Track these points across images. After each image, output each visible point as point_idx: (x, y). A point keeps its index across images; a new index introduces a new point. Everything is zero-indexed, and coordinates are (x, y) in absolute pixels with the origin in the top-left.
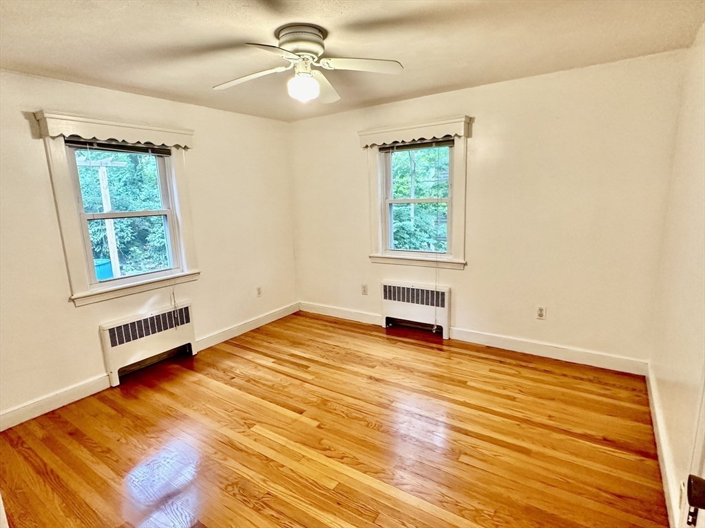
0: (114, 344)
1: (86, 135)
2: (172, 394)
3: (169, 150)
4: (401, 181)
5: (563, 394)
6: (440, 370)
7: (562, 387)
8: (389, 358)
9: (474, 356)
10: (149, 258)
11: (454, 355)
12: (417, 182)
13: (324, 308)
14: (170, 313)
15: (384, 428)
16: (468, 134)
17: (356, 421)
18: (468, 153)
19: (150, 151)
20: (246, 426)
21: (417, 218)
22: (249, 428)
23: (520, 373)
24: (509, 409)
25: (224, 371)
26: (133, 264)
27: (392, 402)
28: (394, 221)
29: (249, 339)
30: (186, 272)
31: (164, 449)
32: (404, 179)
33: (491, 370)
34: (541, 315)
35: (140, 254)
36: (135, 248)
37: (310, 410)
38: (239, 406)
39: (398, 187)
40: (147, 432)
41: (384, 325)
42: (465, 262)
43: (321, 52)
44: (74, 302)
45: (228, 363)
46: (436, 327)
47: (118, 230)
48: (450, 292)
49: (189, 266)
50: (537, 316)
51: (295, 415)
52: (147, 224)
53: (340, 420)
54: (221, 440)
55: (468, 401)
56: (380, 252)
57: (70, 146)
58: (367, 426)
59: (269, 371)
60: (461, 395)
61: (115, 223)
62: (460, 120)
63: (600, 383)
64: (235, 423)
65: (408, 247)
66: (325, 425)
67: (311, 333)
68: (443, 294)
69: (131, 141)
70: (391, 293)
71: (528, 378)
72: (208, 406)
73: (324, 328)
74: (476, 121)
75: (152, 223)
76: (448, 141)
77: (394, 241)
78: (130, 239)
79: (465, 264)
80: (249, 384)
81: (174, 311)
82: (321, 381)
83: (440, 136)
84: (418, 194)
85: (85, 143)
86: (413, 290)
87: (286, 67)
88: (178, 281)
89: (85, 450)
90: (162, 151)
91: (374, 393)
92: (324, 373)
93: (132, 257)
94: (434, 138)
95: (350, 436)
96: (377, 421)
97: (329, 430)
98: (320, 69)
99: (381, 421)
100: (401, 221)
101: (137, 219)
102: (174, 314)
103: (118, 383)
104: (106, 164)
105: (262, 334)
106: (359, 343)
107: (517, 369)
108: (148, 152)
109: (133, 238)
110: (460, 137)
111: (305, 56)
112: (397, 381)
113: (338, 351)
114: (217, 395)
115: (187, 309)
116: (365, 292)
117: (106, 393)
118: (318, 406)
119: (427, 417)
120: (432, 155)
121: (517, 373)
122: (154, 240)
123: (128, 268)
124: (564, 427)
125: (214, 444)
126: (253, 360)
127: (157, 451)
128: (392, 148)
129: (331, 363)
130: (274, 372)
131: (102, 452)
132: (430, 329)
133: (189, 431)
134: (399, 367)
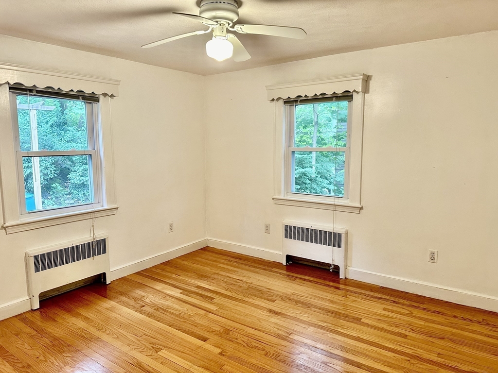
0: (37, 270)
1: (28, 84)
2: (86, 319)
3: (98, 97)
4: (305, 131)
5: (453, 334)
6: (337, 307)
7: (451, 327)
8: (289, 293)
9: (369, 296)
10: (70, 194)
11: (349, 293)
12: (320, 133)
13: (229, 245)
14: (88, 244)
15: (281, 357)
16: (366, 90)
17: (255, 350)
18: (365, 107)
19: (81, 98)
20: (153, 350)
21: (318, 165)
22: (157, 352)
23: (412, 313)
24: (401, 346)
25: (135, 299)
26: (54, 199)
27: (290, 334)
28: (297, 168)
29: (159, 271)
30: (106, 207)
31: (79, 368)
32: (308, 129)
33: (384, 309)
34: (432, 259)
35: (61, 190)
36: (57, 184)
37: (213, 338)
38: (148, 332)
39: (302, 137)
40: (64, 352)
41: (284, 263)
42: (360, 206)
43: (235, 19)
44: (6, 230)
45: (139, 293)
46: (333, 267)
47: (43, 167)
48: (347, 234)
49: (108, 202)
50: (428, 259)
51: (199, 342)
52: (69, 163)
53: (242, 349)
54: (131, 362)
55: (361, 337)
56: (283, 194)
57: (13, 92)
58: (266, 355)
59: (177, 301)
60: (354, 330)
61: (40, 161)
62: (358, 77)
63: (488, 324)
64: (143, 347)
65: (308, 191)
66: (227, 352)
67: (217, 267)
68: (340, 235)
69: (65, 89)
70: (292, 232)
71: (419, 318)
72: (120, 330)
73: (229, 263)
74: (373, 78)
75: (73, 162)
76: (347, 96)
77: (295, 186)
78: (53, 176)
79: (361, 208)
80: (158, 312)
81: (92, 242)
82: (225, 312)
83: (339, 91)
84: (321, 144)
85: (26, 90)
86: (312, 230)
87: (206, 31)
88: (98, 214)
89: (7, 364)
90: (91, 99)
91: (273, 325)
92: (227, 304)
93: (54, 193)
94: (334, 93)
95: (249, 363)
96: (275, 351)
97: (230, 358)
98: (234, 33)
99: (280, 351)
100: (303, 168)
101: (60, 158)
102: (92, 245)
103: (38, 307)
104: (37, 107)
105: (171, 267)
106: (260, 278)
107: (410, 309)
108: (79, 99)
109: (56, 175)
110: (358, 93)
111: (222, 22)
112: (295, 315)
113: (241, 285)
114: (128, 321)
115: (104, 240)
116: (267, 230)
117: (27, 315)
118: (220, 335)
119: (322, 350)
120: (334, 108)
121: (409, 312)
122: (75, 178)
123: (50, 203)
124: (453, 364)
125: (124, 365)
126: (161, 290)
127: (72, 369)
128: (296, 101)
129: (235, 295)
130: (180, 302)
131: (23, 367)
132: (327, 268)
133: (102, 353)
134: (297, 302)
